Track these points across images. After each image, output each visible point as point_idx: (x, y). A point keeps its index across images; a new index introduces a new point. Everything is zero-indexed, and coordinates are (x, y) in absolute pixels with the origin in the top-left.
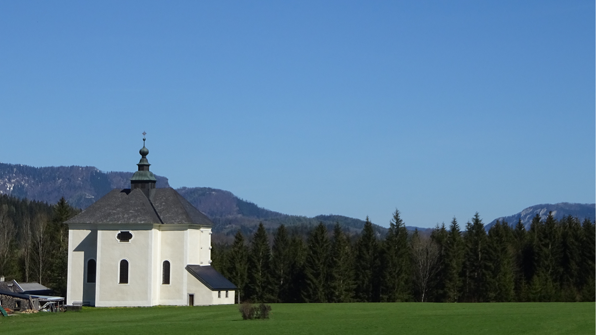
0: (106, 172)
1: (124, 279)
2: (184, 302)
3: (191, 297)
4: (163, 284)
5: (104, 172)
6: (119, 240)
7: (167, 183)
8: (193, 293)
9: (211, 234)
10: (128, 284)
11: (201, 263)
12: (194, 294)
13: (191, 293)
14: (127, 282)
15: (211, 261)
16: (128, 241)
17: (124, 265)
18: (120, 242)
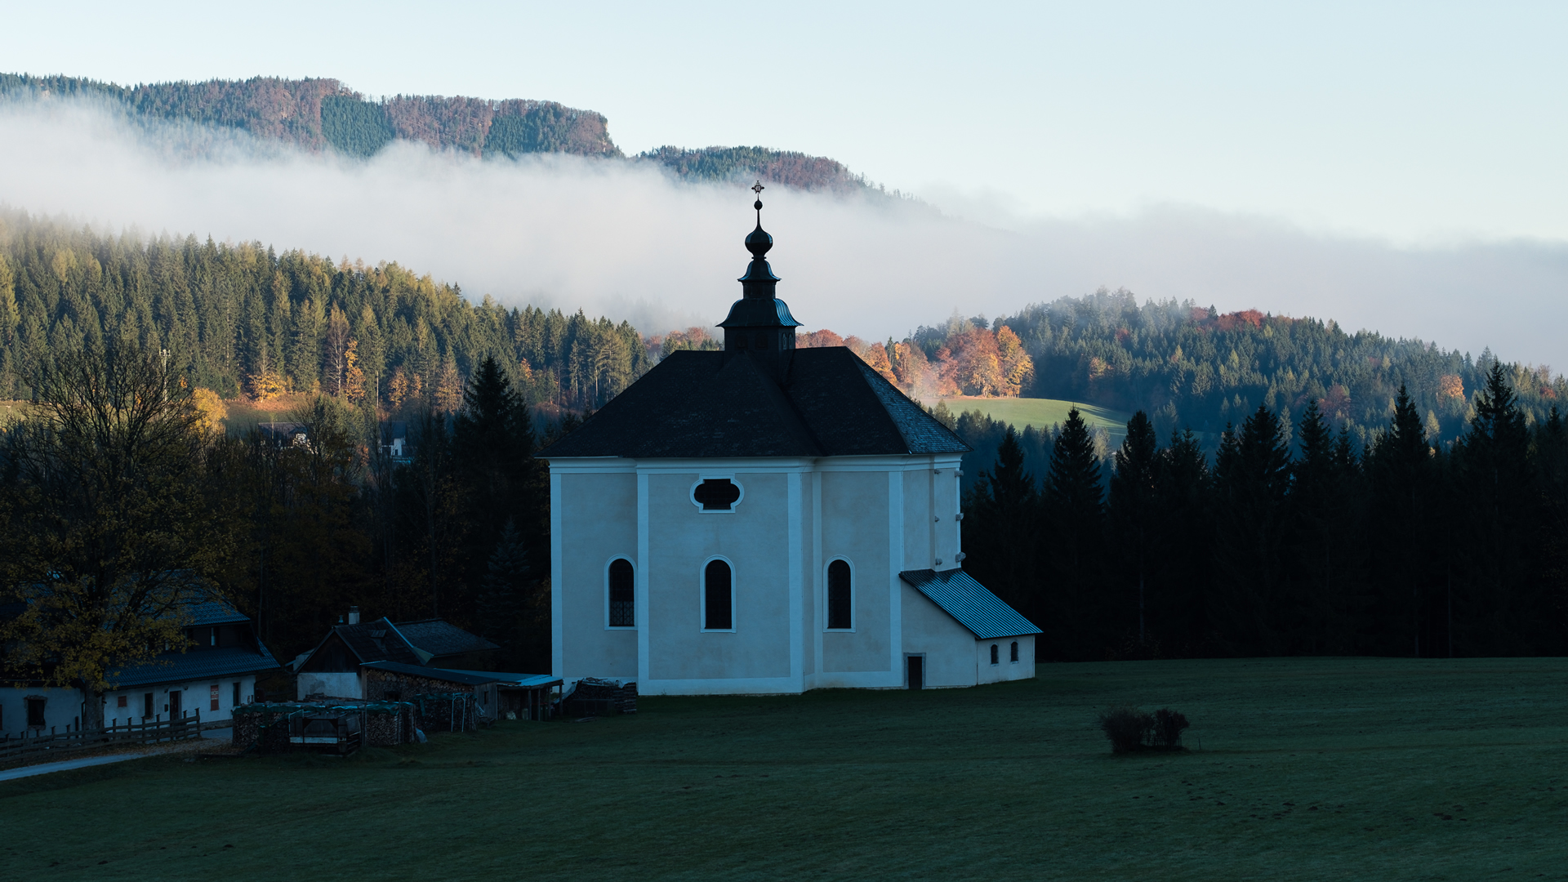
0: (377, 100)
1: (719, 613)
2: (894, 677)
3: (915, 665)
4: (830, 627)
5: (371, 97)
6: (701, 505)
7: (605, 134)
8: (920, 652)
9: (961, 476)
10: (733, 630)
11: (937, 564)
12: (923, 655)
13: (915, 650)
14: (727, 624)
15: (963, 556)
16: (729, 508)
17: (718, 577)
18: (704, 509)
